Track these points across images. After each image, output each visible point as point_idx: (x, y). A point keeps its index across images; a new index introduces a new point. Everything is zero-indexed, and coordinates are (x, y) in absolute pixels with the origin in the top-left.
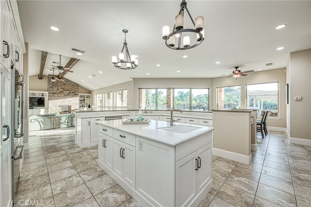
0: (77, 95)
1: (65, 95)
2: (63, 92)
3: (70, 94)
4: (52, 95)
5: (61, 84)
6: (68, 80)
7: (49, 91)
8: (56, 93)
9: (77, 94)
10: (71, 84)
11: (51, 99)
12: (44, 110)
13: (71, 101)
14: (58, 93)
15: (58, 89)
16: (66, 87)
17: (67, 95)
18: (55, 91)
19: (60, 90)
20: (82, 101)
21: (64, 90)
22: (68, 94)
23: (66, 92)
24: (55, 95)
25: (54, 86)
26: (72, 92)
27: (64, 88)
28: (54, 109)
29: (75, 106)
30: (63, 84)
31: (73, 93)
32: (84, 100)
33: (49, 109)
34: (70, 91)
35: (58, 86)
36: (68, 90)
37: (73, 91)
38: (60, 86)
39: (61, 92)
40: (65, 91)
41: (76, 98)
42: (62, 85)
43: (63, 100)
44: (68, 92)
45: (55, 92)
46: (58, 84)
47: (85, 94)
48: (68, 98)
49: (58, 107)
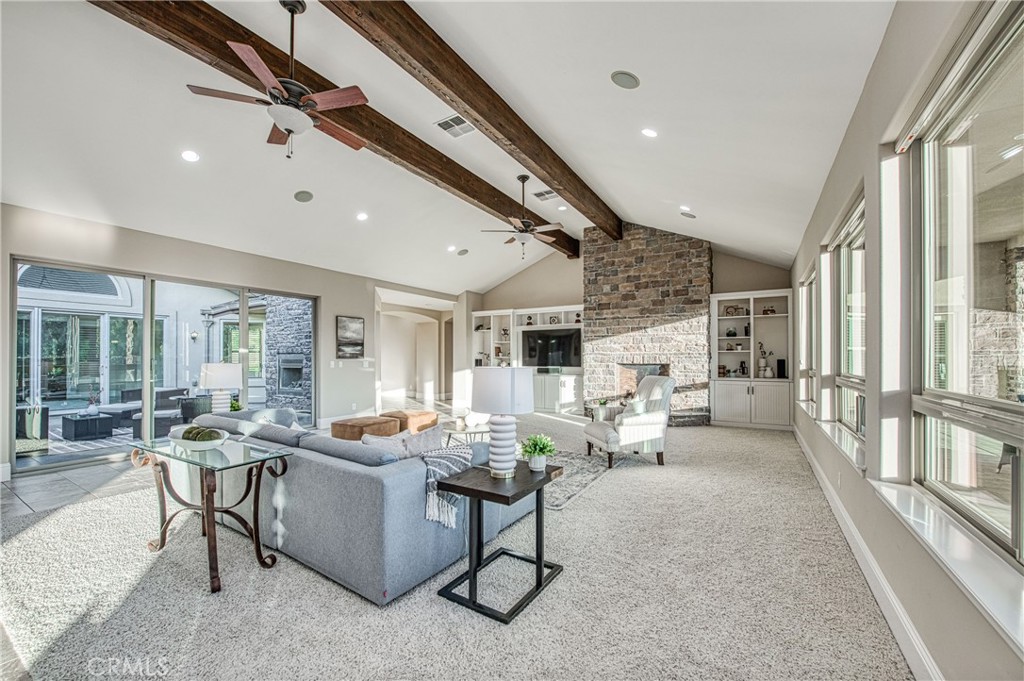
0: (700, 302)
1: (642, 312)
2: (634, 297)
3: (662, 302)
4: (595, 317)
5: (629, 260)
6: (653, 231)
7: (585, 301)
8: (607, 306)
9: (696, 297)
10: (670, 249)
11: (593, 332)
12: (573, 378)
13: (667, 340)
14: (617, 306)
15: (615, 288)
16: (648, 270)
17: (650, 311)
18: (605, 294)
19: (625, 288)
20: (732, 338)
21: (638, 287)
22: (655, 303)
23: (646, 297)
24: (607, 314)
25: (600, 275)
26: (671, 289)
27: (638, 278)
28: (602, 376)
29: (689, 365)
30: (632, 259)
31: (677, 293)
32: (747, 333)
33: (585, 377)
34: (665, 288)
35: (616, 273)
36: (656, 284)
37: (679, 287)
38: (622, 272)
39: (625, 297)
40: (642, 291)
41: (694, 321)
42: (629, 266)
43: (636, 334)
44: (653, 294)
45: (605, 300)
46: (616, 260)
47: (751, 295)
48: (653, 324)
49: (617, 369)
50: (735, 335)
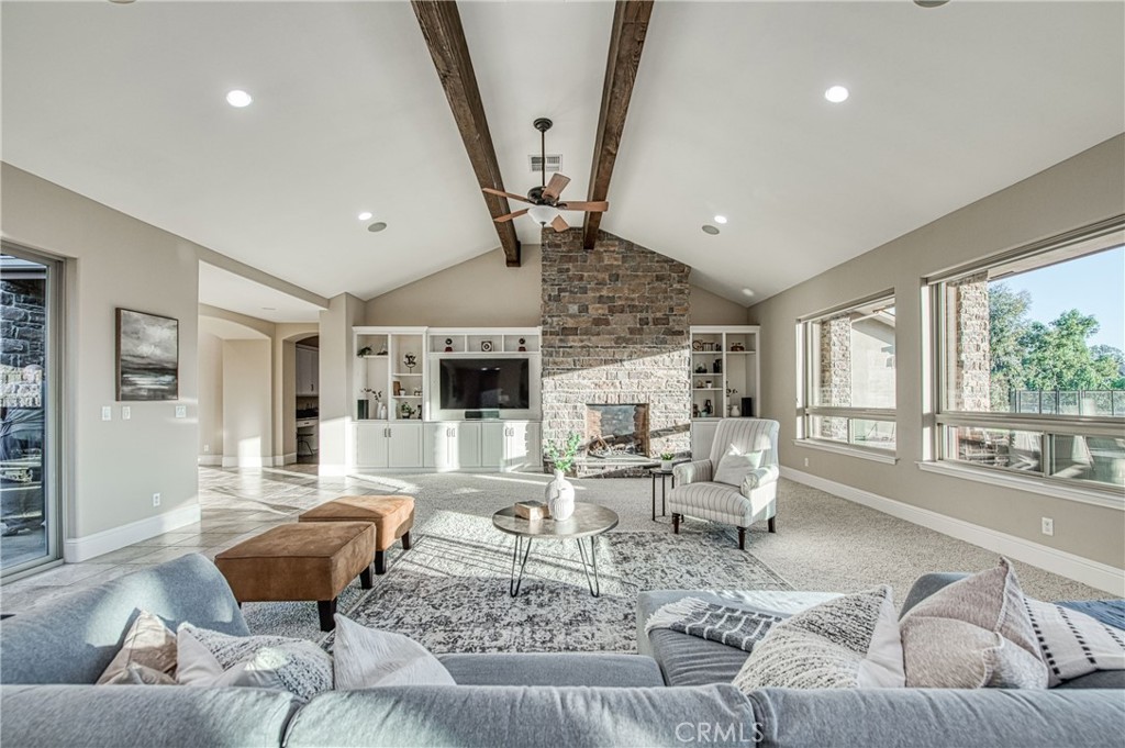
0: (680, 333)
1: (618, 340)
2: (607, 323)
3: (640, 331)
4: (557, 343)
5: (601, 276)
6: (630, 245)
7: (544, 323)
8: (574, 331)
9: (677, 328)
10: (649, 269)
11: (555, 363)
12: (524, 423)
13: (647, 376)
14: (586, 332)
15: (584, 309)
16: (624, 292)
17: (627, 341)
18: (572, 316)
19: (596, 310)
20: (708, 371)
21: (612, 311)
22: (632, 331)
23: (622, 323)
24: (573, 341)
25: (564, 290)
26: (651, 316)
27: (612, 299)
28: (567, 421)
29: (670, 404)
30: (606, 276)
31: (656, 322)
32: (717, 368)
33: (545, 422)
34: (644, 315)
35: (584, 291)
36: (633, 308)
37: (659, 315)
38: (593, 290)
39: (597, 322)
40: (618, 316)
41: (676, 354)
42: (601, 283)
43: (611, 368)
44: (628, 320)
45: (570, 323)
46: (586, 274)
47: (724, 330)
48: (630, 357)
49: (585, 411)
50: (705, 371)
